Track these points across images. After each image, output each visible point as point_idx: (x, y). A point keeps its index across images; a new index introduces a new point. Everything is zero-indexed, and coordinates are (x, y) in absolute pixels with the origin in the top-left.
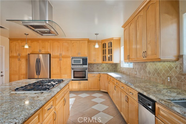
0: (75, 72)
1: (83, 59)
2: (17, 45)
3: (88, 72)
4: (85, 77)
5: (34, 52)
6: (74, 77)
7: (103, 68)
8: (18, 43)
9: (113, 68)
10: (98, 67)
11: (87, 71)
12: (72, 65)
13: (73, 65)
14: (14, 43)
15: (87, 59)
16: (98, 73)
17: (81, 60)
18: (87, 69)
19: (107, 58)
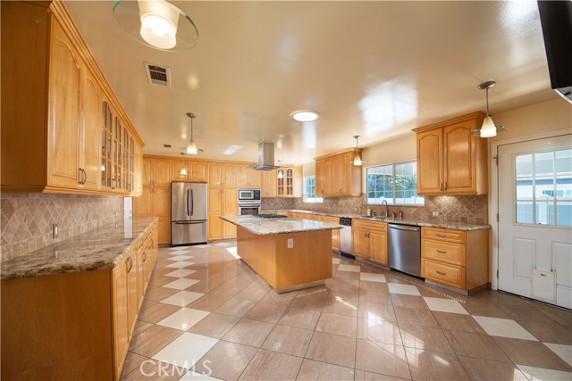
0: (243, 210)
5: (180, 178)
7: (276, 205)
8: (151, 162)
9: (288, 204)
12: (239, 199)
15: (260, 191)
17: (253, 192)
18: (259, 206)
19: (285, 190)
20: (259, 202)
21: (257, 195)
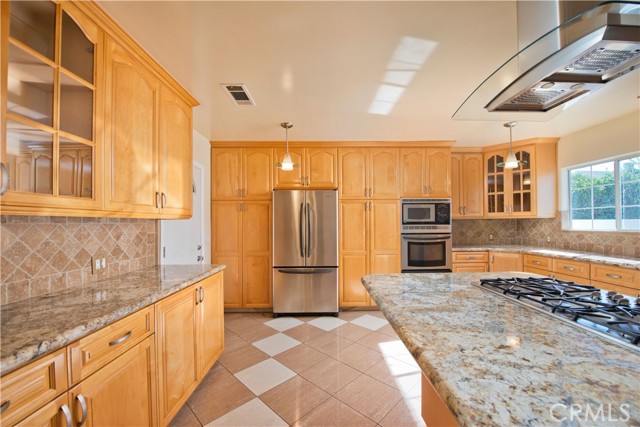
0: (412, 246)
1: (437, 205)
2: (235, 161)
3: (454, 245)
4: (443, 262)
5: (288, 183)
6: (411, 263)
7: (479, 234)
8: (239, 155)
9: (508, 234)
10: (464, 230)
11: (449, 243)
12: (403, 223)
13: (408, 223)
14: (227, 155)
15: (448, 205)
16: (484, 249)
17: (433, 208)
18: (449, 237)
19: (508, 201)
20: (448, 229)
21: (442, 213)
